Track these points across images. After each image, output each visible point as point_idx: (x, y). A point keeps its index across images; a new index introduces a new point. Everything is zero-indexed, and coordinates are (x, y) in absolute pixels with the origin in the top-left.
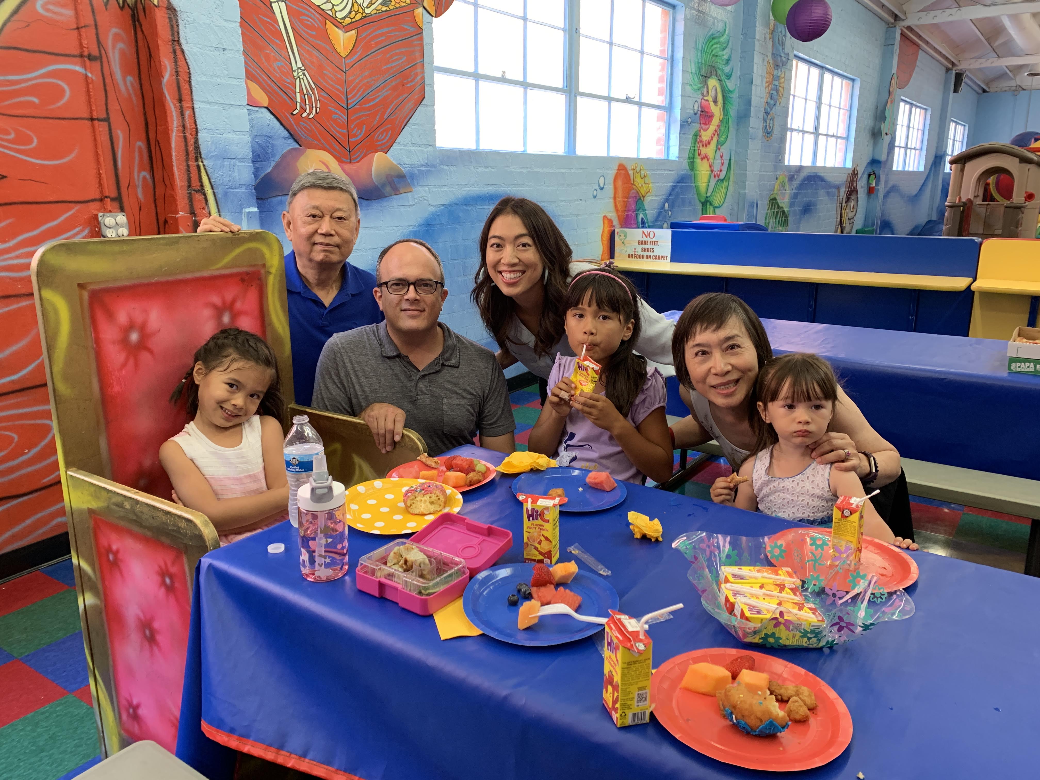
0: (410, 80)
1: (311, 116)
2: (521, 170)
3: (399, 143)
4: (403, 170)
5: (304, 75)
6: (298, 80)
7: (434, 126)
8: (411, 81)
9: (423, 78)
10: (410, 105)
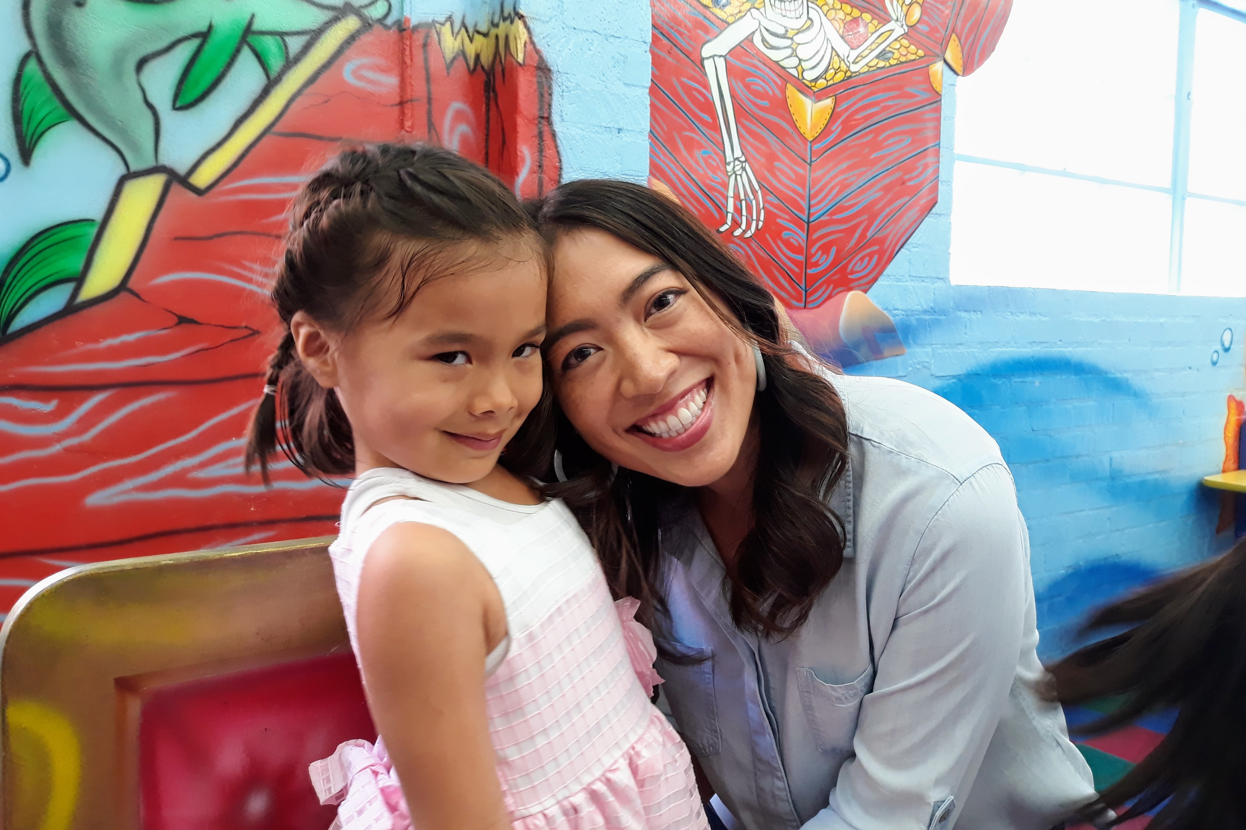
0: (914, 174)
1: (748, 234)
2: (1090, 319)
3: (889, 276)
4: (891, 318)
5: (744, 169)
6: (732, 179)
7: (948, 249)
8: (918, 176)
9: (937, 171)
10: (913, 214)
